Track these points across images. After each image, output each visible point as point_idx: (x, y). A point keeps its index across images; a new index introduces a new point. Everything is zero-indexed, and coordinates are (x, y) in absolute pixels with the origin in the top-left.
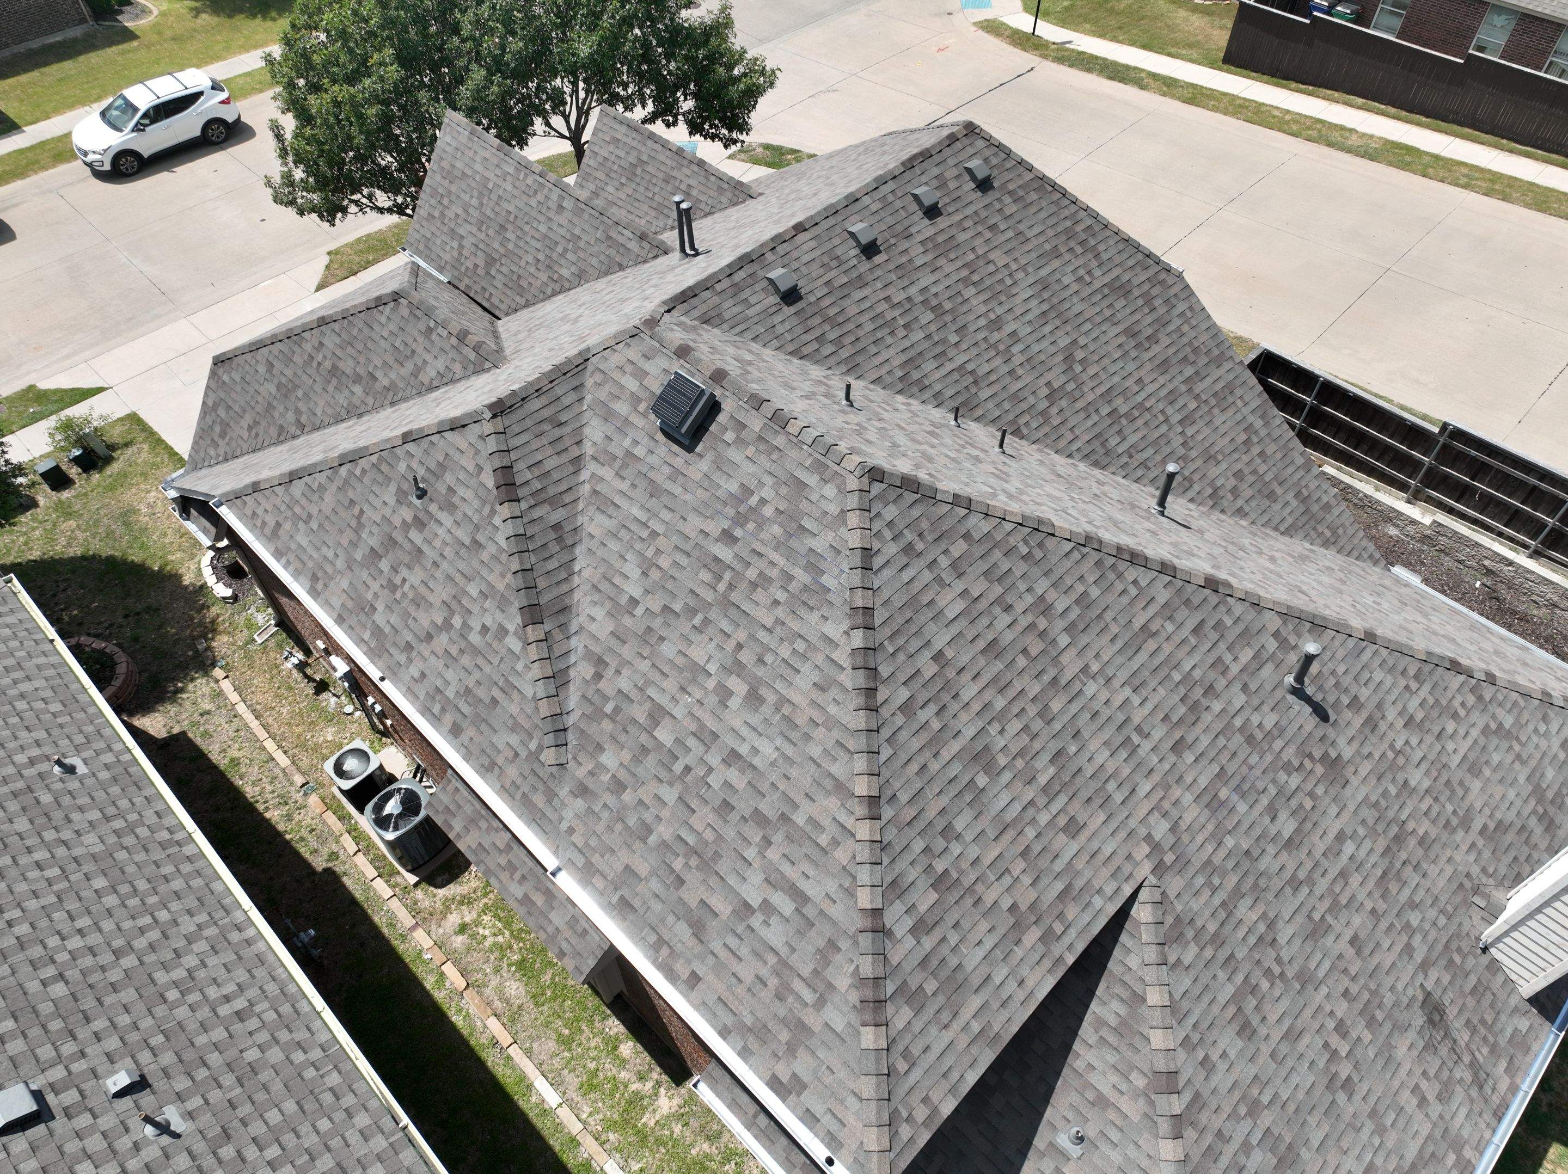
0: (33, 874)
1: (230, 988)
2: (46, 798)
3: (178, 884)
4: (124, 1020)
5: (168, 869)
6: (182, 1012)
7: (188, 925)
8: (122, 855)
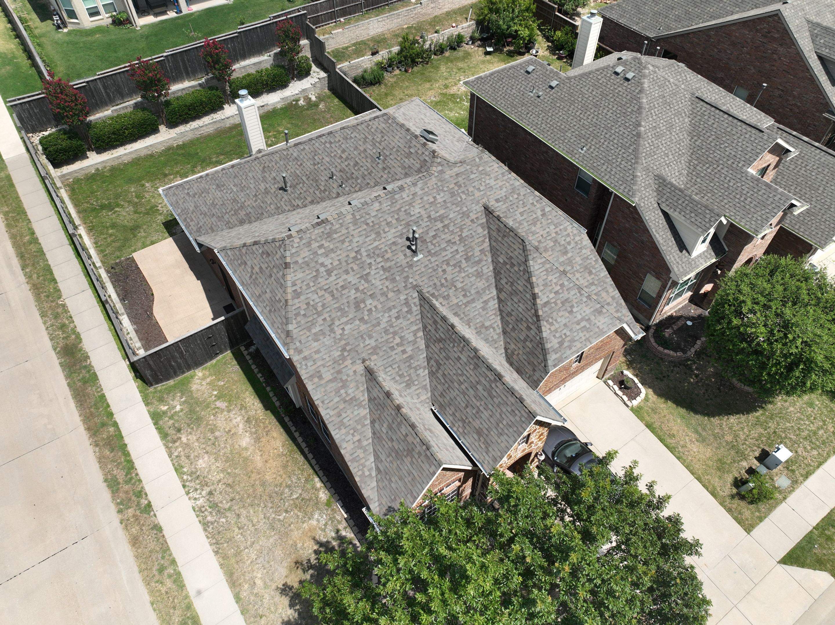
0: (575, 123)
1: (531, 117)
2: (583, 140)
3: (549, 133)
4: (546, 105)
5: (552, 135)
6: (537, 110)
7: (543, 125)
8: (562, 134)
